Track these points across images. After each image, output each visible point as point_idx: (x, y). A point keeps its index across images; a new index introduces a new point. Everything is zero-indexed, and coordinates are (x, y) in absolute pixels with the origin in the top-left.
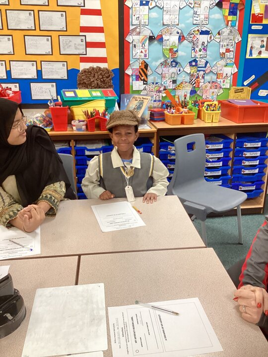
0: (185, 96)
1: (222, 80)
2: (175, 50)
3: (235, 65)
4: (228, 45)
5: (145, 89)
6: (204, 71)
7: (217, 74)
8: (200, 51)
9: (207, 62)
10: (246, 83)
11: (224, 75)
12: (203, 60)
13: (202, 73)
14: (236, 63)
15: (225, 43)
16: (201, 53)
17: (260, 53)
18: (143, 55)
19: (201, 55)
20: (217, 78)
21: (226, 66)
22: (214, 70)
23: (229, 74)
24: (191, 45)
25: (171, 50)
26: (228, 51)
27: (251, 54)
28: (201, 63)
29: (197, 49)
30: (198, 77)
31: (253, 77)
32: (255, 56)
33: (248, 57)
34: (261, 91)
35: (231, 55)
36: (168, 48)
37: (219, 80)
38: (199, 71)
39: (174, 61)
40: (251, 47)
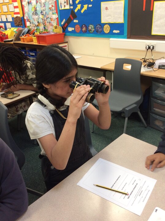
0: (43, 29)
1: (53, 22)
2: (36, 7)
3: (56, 14)
4: (52, 3)
5: (30, 26)
6: (46, 17)
7: (51, 18)
8: (43, 7)
9: (46, 13)
10: (62, 24)
11: (53, 19)
12: (44, 12)
13: (45, 18)
14: (57, 12)
15: (51, 2)
16: (44, 8)
17: (65, 6)
18: (27, 10)
19: (43, 9)
20: (51, 21)
21: (53, 14)
22: (49, 16)
23: (55, 19)
24: (40, 4)
25: (35, 7)
26: (52, 6)
27: (61, 7)
28: (44, 13)
29: (42, 6)
30: (45, 20)
31: (64, 20)
32: (63, 8)
33: (60, 9)
34: (69, 28)
35: (53, 8)
36: (34, 6)
37: (52, 22)
38: (45, 17)
39: (36, 13)
40: (61, 3)
